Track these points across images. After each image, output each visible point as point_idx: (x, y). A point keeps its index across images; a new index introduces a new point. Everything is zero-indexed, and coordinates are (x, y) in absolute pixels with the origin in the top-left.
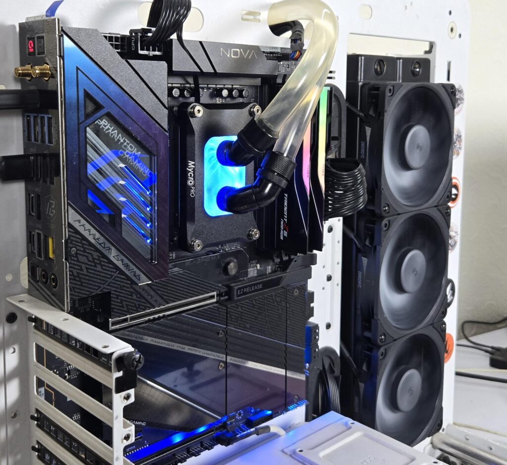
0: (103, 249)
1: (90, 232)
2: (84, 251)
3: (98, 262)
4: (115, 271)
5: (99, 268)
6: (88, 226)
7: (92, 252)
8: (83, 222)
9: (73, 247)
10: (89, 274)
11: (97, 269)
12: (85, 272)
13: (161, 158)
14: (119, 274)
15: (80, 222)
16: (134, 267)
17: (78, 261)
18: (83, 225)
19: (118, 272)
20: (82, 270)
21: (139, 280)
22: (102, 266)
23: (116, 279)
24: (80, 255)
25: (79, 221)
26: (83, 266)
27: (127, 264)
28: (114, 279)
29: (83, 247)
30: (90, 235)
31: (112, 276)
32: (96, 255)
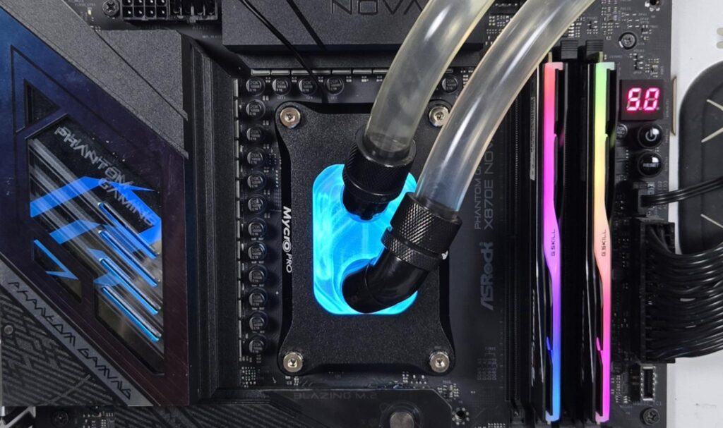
0: (59, 333)
1: (36, 303)
2: (28, 334)
3: (52, 355)
4: (83, 374)
5: (53, 364)
6: (32, 294)
7: (41, 337)
8: (24, 286)
9: (8, 324)
10: (35, 371)
11: (50, 365)
12: (28, 366)
13: (169, 193)
14: (90, 380)
15: (18, 287)
16: (118, 374)
17: (16, 347)
18: (24, 292)
19: (89, 376)
20: (22, 361)
21: (129, 398)
22: (59, 362)
23: (85, 387)
24: (21, 338)
25: (17, 285)
26: (26, 356)
27: (105, 366)
28: (80, 388)
29: (24, 325)
30: (36, 308)
31: (77, 381)
32: (47, 342)
